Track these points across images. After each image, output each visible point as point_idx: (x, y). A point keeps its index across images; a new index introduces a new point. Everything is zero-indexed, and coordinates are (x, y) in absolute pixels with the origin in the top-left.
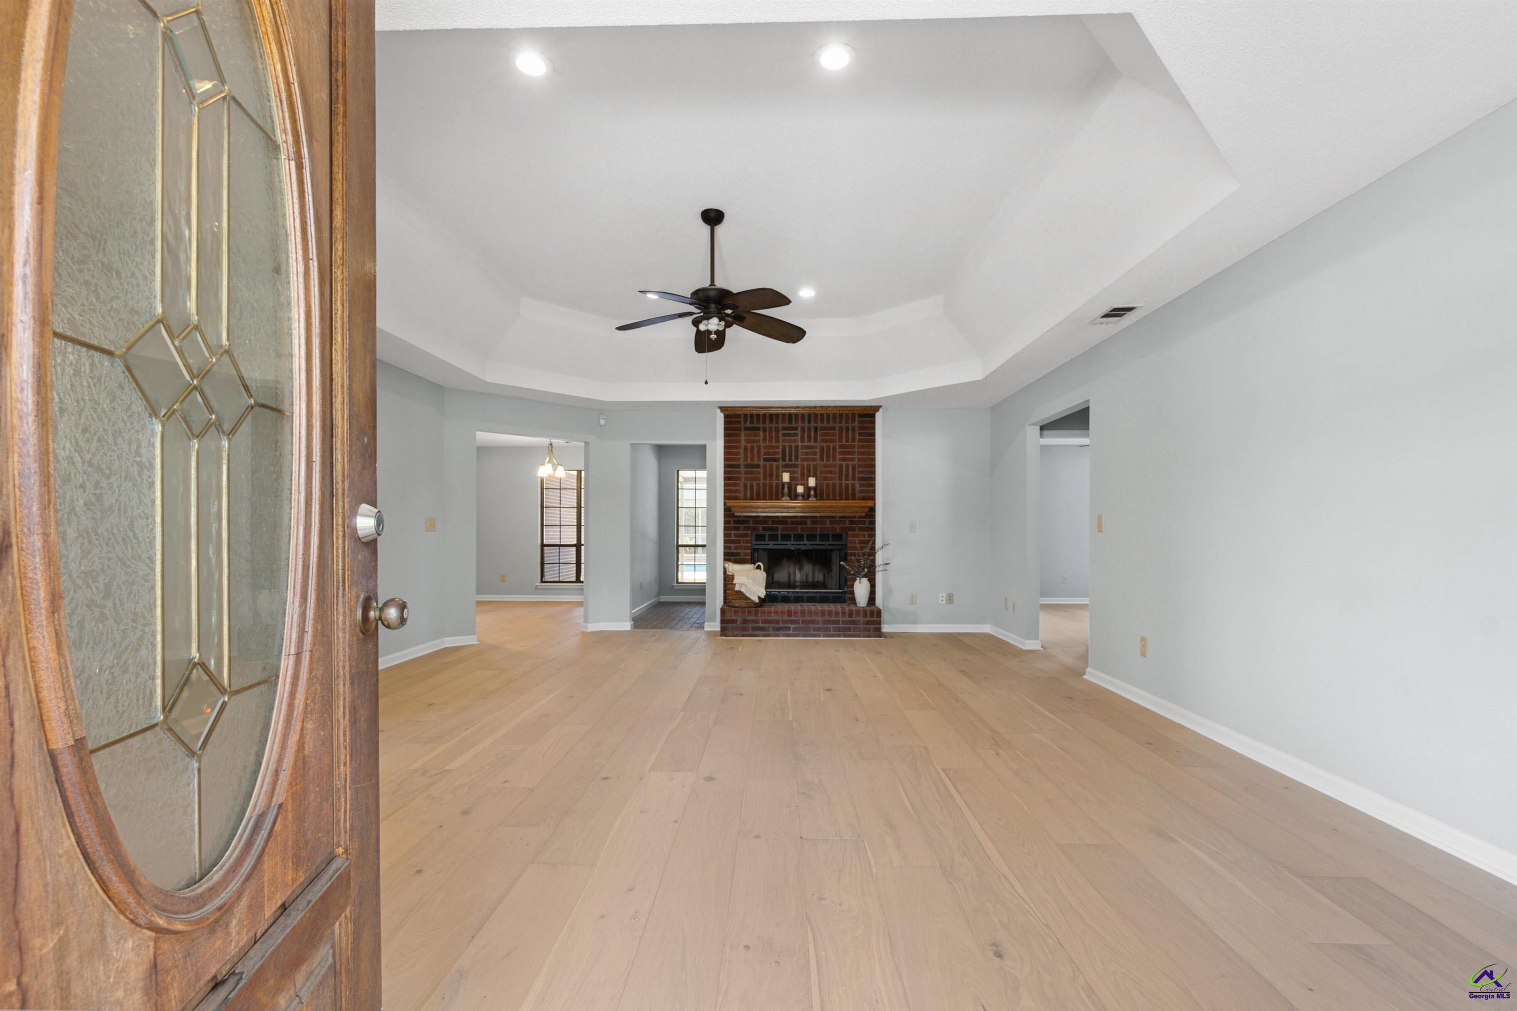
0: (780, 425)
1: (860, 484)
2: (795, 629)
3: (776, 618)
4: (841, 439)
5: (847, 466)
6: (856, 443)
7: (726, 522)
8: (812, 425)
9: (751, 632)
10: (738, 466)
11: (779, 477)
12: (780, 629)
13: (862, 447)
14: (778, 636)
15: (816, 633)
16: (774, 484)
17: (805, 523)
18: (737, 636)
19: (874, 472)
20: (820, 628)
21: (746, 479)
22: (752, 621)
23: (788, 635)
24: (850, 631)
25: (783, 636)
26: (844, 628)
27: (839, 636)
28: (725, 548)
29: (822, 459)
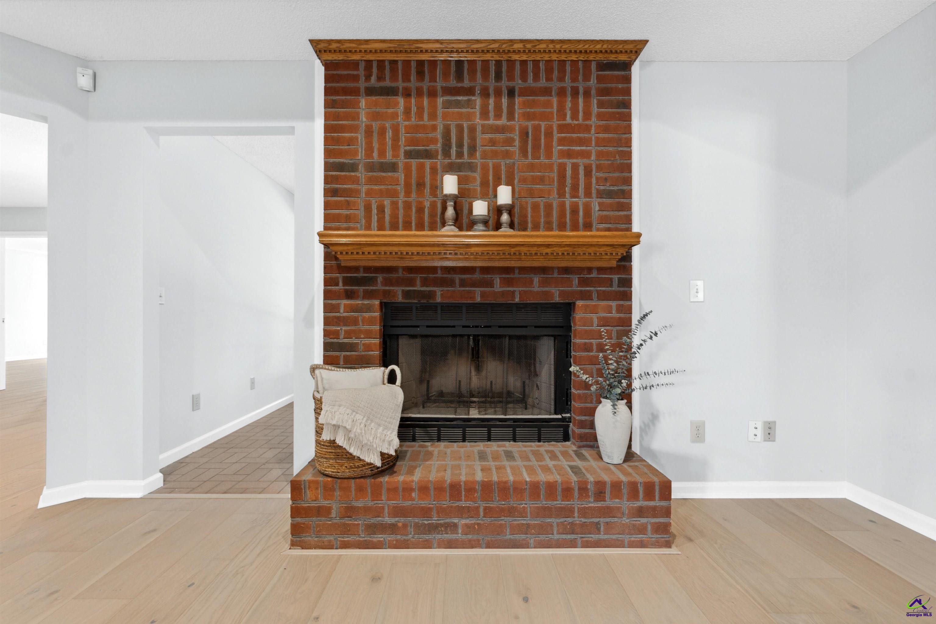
0: (439, 84)
1: (599, 204)
2: (469, 529)
3: (424, 503)
4: (562, 114)
5: (575, 167)
6: (594, 121)
7: (327, 282)
8: (504, 83)
9: (363, 537)
10: (353, 168)
11: (437, 187)
12: (433, 528)
13: (606, 129)
14: (427, 545)
15: (517, 537)
16: (427, 204)
17: (490, 284)
18: (331, 547)
19: (628, 181)
20: (528, 525)
21: (369, 193)
22: (367, 510)
23: (450, 545)
24: (598, 531)
25: (439, 547)
26: (583, 525)
27: (573, 545)
28: (327, 333)
29: (524, 152)
